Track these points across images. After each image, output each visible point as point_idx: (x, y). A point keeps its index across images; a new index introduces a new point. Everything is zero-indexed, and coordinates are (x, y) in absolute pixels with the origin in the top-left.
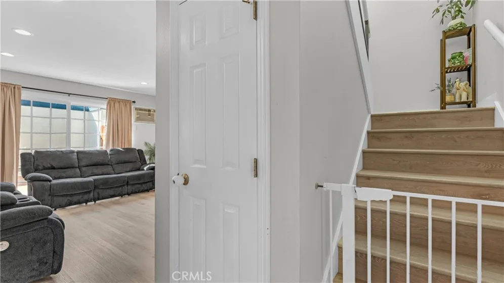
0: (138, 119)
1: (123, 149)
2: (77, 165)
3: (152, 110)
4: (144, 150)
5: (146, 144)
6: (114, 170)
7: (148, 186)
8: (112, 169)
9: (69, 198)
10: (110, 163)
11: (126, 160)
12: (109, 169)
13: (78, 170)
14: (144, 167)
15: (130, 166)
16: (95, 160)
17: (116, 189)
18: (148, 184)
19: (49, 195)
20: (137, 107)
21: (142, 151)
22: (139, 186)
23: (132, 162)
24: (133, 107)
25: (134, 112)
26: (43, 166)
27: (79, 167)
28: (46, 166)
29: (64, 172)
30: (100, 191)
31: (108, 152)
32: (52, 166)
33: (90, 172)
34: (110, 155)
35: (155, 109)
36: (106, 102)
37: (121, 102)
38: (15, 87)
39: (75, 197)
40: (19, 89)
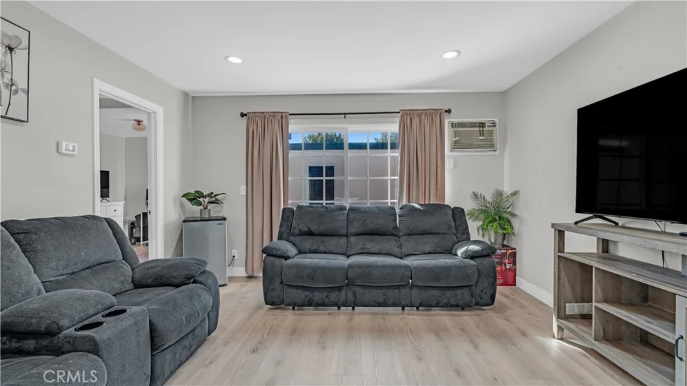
0: (457, 145)
1: (420, 205)
2: (344, 232)
3: (488, 125)
4: (467, 209)
5: (476, 195)
6: (400, 247)
8: (397, 244)
9: (307, 293)
10: (396, 233)
11: (428, 228)
12: (391, 244)
13: (344, 240)
14: (457, 249)
15: (429, 243)
16: (371, 225)
17: (390, 292)
19: (281, 283)
20: (455, 120)
21: (462, 211)
22: (437, 293)
23: (438, 234)
24: (446, 122)
25: (448, 132)
26: (300, 230)
27: (347, 236)
28: (303, 230)
29: (325, 243)
30: (358, 290)
31: (398, 211)
32: (310, 230)
33: (358, 247)
34: (400, 216)
35: (496, 120)
36: (398, 120)
37: (423, 116)
38: (282, 117)
39: (317, 294)
40: (286, 117)
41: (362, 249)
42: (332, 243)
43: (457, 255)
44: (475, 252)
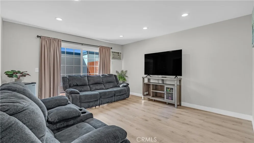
0: (113, 58)
1: (108, 74)
2: (88, 84)
3: (120, 53)
5: (117, 72)
6: (105, 86)
7: (124, 96)
8: (103, 86)
9: (88, 104)
10: (102, 83)
11: (110, 81)
12: (102, 86)
13: (88, 87)
14: (119, 85)
15: (111, 85)
16: (96, 81)
17: (109, 98)
18: (124, 95)
19: (79, 102)
20: (113, 51)
21: (116, 76)
22: (120, 96)
23: (112, 82)
24: (111, 51)
25: (111, 54)
26: (73, 84)
27: (89, 85)
28: (74, 84)
29: (83, 88)
30: (102, 99)
31: (101, 76)
32: (77, 84)
33: (94, 88)
34: (102, 78)
35: (121, 52)
36: (99, 48)
37: (106, 48)
38: (58, 41)
39: (91, 103)
40: (60, 41)
41: (95, 89)
42: (85, 88)
43: (120, 87)
44: (125, 85)
